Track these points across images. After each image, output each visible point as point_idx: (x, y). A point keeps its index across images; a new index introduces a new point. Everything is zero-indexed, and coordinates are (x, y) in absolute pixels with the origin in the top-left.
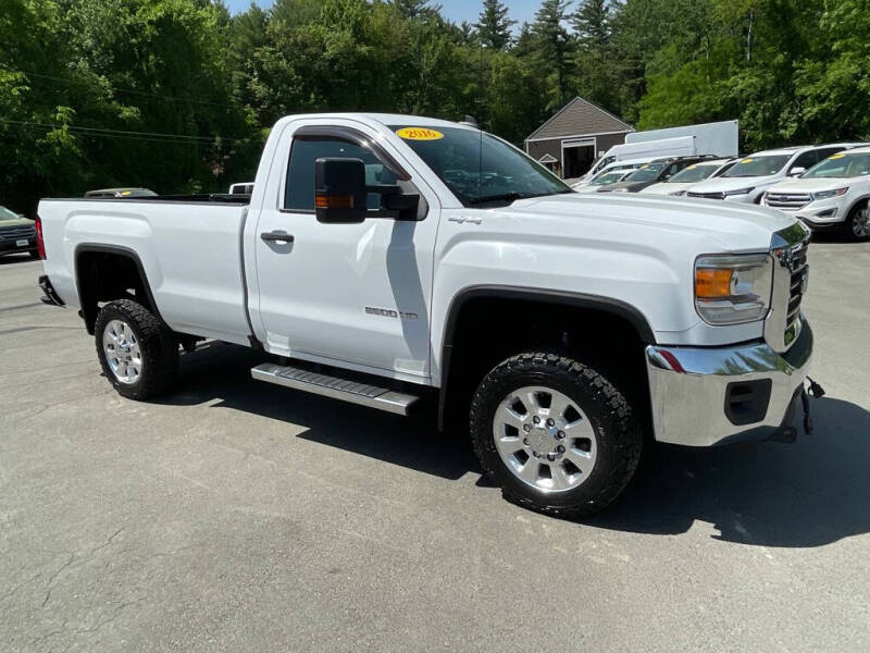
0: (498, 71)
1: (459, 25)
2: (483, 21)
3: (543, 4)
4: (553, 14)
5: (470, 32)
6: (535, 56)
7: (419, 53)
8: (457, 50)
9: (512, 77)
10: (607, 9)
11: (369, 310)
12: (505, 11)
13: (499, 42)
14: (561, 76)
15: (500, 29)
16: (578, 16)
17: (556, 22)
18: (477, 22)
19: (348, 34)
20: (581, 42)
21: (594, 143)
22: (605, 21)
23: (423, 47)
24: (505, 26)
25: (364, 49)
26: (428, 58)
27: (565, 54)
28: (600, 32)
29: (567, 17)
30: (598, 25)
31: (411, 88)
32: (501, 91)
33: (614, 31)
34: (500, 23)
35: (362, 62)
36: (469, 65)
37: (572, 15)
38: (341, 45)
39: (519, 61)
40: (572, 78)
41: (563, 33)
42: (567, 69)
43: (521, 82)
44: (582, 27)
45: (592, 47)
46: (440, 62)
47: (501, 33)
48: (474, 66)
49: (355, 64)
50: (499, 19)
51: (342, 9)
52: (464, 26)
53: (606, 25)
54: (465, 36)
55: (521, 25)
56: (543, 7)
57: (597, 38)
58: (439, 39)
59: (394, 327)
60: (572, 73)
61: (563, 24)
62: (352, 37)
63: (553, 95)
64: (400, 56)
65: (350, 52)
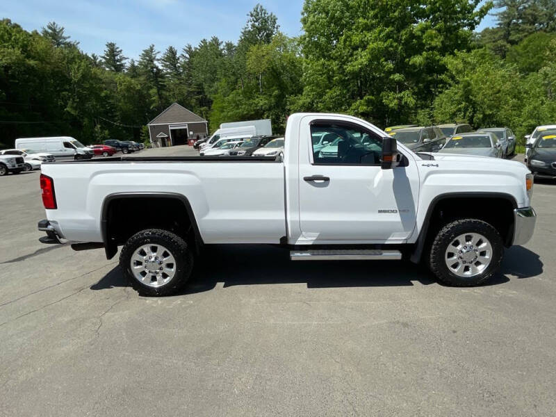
0: (121, 84)
1: (90, 55)
2: (107, 55)
3: (144, 51)
4: (150, 57)
5: (98, 61)
6: (142, 79)
7: (69, 70)
8: (93, 70)
9: (129, 89)
10: (179, 58)
11: (380, 212)
12: (121, 51)
13: (119, 68)
14: (158, 91)
15: (118, 61)
16: (163, 60)
17: (152, 61)
18: (103, 55)
19: (18, 52)
20: (167, 74)
21: (187, 127)
22: (179, 64)
23: (70, 66)
24: (121, 60)
25: (32, 62)
26: (75, 73)
27: (160, 79)
28: (176, 70)
29: (158, 60)
30: (175, 67)
31: (66, 90)
32: (124, 96)
33: (184, 70)
34: (118, 57)
35: (30, 70)
36: (101, 80)
37: (161, 59)
38: (14, 58)
39: (133, 81)
40: (164, 92)
41: (157, 68)
42: (162, 88)
43: (135, 93)
44: (166, 66)
45: (173, 77)
46: (84, 76)
47: (118, 63)
48: (104, 80)
49: (25, 71)
50: (117, 55)
51: (10, 34)
52: (93, 56)
53: (179, 67)
54: (95, 63)
55: (130, 61)
56: (143, 52)
57: (175, 73)
58: (81, 61)
59: (396, 218)
60: (164, 90)
61: (155, 62)
62: (22, 53)
63: (154, 100)
64: (56, 70)
65: (20, 63)
